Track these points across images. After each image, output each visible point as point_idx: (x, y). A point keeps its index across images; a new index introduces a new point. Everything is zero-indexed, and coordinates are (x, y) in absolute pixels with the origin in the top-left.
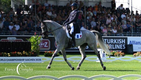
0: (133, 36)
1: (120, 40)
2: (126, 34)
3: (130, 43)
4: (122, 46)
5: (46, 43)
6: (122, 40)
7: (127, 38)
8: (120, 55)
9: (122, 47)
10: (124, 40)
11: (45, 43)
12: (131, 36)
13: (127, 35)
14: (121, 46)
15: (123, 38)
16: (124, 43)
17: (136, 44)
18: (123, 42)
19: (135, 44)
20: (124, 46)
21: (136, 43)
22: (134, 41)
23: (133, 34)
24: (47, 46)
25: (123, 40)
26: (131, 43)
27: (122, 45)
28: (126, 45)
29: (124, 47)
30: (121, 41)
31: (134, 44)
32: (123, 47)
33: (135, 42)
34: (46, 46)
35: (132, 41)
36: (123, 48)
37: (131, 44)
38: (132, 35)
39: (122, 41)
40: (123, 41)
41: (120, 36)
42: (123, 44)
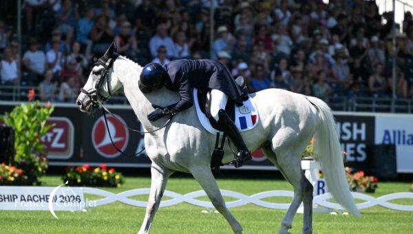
0: (398, 111)
1: (347, 128)
2: (369, 102)
3: (384, 139)
4: (355, 149)
5: (60, 132)
6: (355, 125)
7: (373, 119)
8: (357, 185)
9: (353, 152)
10: (363, 126)
11: (55, 130)
12: (388, 110)
13: (374, 105)
14: (352, 149)
15: (359, 120)
16: (363, 137)
17: (408, 143)
18: (359, 135)
19: (404, 143)
20: (362, 149)
21: (407, 138)
22: (399, 132)
23: (398, 103)
24: (62, 146)
25: (359, 127)
26: (389, 139)
27: (353, 146)
28: (371, 147)
29: (360, 156)
30: (351, 129)
31: (399, 143)
32: (356, 154)
33: (404, 136)
34: (60, 141)
35: (394, 132)
36: (359, 159)
37: (387, 142)
38: (393, 106)
39: (356, 131)
40: (359, 131)
41: (347, 110)
42: (359, 141)
